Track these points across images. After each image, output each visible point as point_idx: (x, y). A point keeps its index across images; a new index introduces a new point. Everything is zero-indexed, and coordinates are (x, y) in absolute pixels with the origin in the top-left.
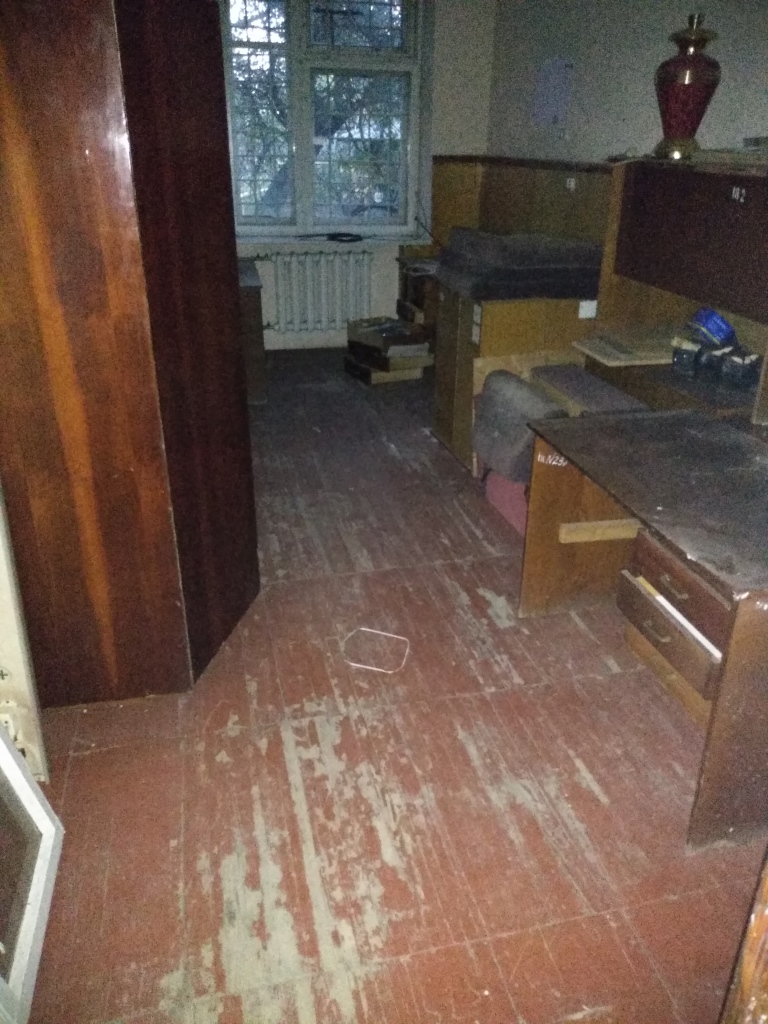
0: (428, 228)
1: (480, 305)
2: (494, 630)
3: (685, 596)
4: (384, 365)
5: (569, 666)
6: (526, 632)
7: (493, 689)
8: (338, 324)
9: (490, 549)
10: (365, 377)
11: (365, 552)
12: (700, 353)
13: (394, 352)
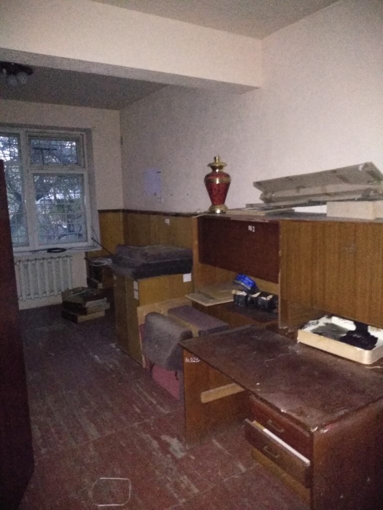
0: (100, 243)
1: (137, 281)
2: (176, 460)
3: (282, 430)
4: (84, 312)
5: (219, 473)
6: (193, 458)
7: (184, 500)
8: (56, 292)
9: (162, 409)
10: (75, 320)
11: (93, 426)
12: (247, 297)
13: (89, 304)
